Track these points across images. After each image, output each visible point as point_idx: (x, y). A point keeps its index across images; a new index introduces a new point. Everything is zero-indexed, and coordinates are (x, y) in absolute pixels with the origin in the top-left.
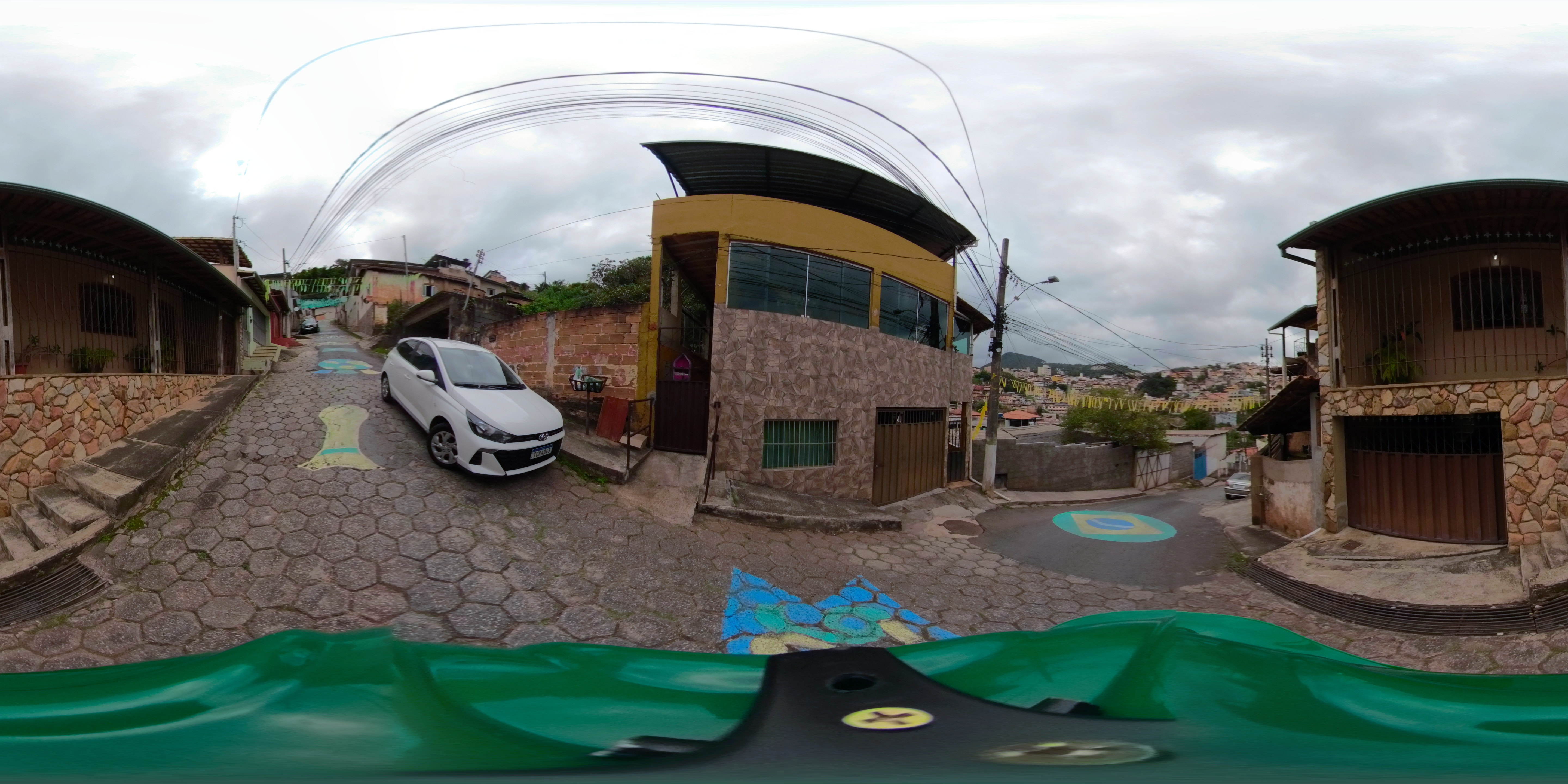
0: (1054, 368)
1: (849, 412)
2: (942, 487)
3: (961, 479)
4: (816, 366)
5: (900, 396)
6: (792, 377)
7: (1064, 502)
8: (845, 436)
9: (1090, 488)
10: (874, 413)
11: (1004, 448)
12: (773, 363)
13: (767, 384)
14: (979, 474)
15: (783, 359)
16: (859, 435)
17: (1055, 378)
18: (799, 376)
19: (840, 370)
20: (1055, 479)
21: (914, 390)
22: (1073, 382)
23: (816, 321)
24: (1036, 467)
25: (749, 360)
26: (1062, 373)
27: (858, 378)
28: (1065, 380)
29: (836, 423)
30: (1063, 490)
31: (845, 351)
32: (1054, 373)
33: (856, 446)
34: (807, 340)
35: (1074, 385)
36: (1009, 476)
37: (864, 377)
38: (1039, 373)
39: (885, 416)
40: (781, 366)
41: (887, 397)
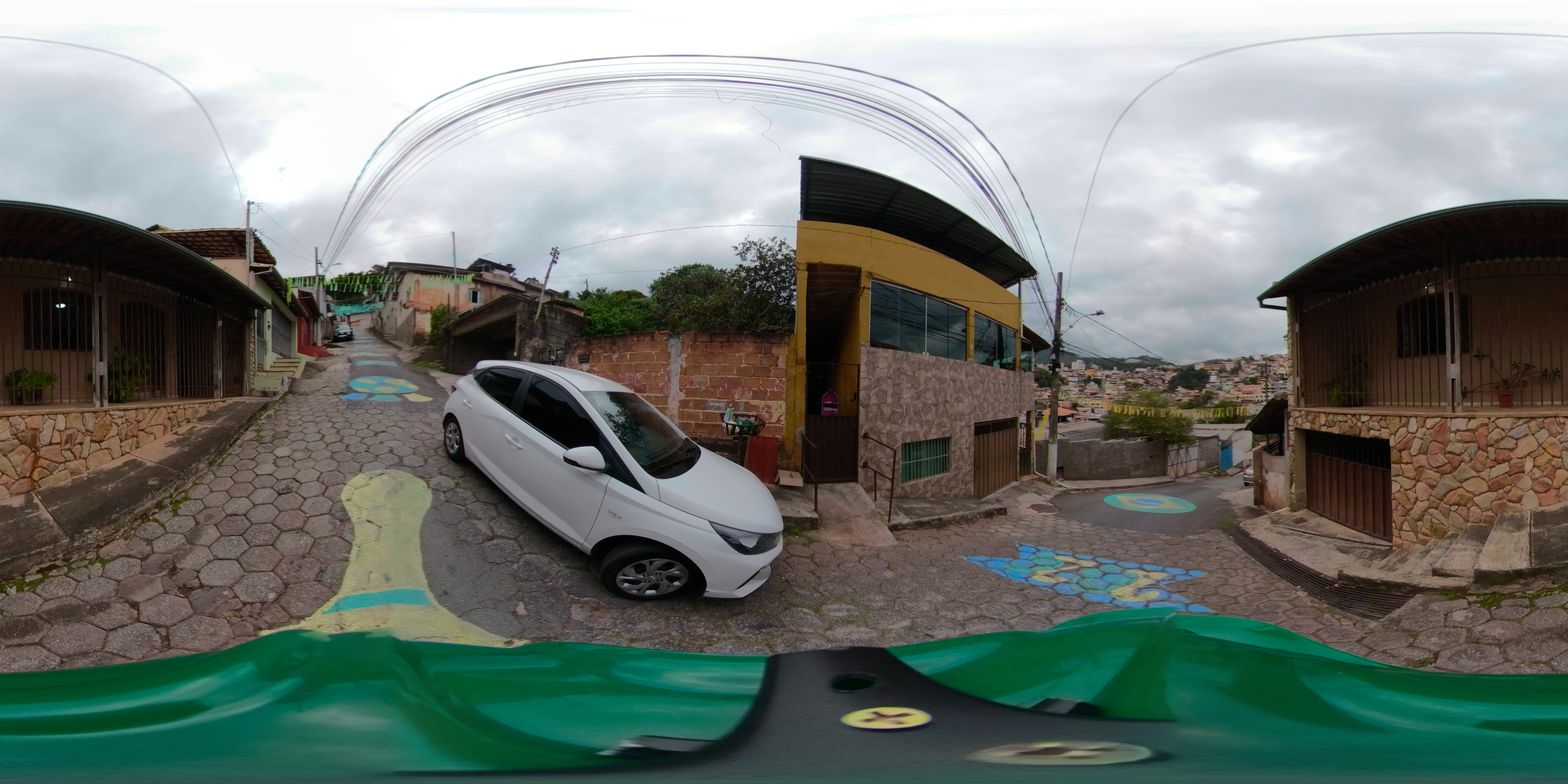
0: (1088, 362)
1: (958, 429)
2: (1016, 481)
3: (1028, 473)
4: (935, 395)
5: (988, 412)
6: (920, 406)
7: (1110, 488)
8: (956, 448)
9: (1129, 477)
10: (973, 428)
11: (1063, 446)
12: (907, 395)
13: (903, 414)
14: (1043, 468)
15: (913, 391)
16: (964, 446)
17: (1089, 373)
18: (925, 404)
19: (951, 397)
20: (1101, 470)
21: (997, 406)
22: (1107, 376)
23: (934, 358)
24: (1086, 461)
25: (889, 394)
26: (1096, 367)
27: (963, 402)
28: (1100, 374)
29: (949, 438)
30: (1108, 479)
31: (954, 381)
32: (1088, 368)
33: (963, 455)
34: (929, 375)
35: (1108, 379)
36: (1065, 469)
37: (966, 401)
38: (1073, 368)
39: (981, 429)
40: (912, 398)
41: (980, 414)
